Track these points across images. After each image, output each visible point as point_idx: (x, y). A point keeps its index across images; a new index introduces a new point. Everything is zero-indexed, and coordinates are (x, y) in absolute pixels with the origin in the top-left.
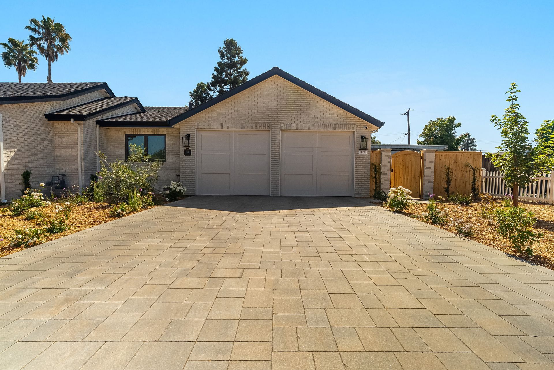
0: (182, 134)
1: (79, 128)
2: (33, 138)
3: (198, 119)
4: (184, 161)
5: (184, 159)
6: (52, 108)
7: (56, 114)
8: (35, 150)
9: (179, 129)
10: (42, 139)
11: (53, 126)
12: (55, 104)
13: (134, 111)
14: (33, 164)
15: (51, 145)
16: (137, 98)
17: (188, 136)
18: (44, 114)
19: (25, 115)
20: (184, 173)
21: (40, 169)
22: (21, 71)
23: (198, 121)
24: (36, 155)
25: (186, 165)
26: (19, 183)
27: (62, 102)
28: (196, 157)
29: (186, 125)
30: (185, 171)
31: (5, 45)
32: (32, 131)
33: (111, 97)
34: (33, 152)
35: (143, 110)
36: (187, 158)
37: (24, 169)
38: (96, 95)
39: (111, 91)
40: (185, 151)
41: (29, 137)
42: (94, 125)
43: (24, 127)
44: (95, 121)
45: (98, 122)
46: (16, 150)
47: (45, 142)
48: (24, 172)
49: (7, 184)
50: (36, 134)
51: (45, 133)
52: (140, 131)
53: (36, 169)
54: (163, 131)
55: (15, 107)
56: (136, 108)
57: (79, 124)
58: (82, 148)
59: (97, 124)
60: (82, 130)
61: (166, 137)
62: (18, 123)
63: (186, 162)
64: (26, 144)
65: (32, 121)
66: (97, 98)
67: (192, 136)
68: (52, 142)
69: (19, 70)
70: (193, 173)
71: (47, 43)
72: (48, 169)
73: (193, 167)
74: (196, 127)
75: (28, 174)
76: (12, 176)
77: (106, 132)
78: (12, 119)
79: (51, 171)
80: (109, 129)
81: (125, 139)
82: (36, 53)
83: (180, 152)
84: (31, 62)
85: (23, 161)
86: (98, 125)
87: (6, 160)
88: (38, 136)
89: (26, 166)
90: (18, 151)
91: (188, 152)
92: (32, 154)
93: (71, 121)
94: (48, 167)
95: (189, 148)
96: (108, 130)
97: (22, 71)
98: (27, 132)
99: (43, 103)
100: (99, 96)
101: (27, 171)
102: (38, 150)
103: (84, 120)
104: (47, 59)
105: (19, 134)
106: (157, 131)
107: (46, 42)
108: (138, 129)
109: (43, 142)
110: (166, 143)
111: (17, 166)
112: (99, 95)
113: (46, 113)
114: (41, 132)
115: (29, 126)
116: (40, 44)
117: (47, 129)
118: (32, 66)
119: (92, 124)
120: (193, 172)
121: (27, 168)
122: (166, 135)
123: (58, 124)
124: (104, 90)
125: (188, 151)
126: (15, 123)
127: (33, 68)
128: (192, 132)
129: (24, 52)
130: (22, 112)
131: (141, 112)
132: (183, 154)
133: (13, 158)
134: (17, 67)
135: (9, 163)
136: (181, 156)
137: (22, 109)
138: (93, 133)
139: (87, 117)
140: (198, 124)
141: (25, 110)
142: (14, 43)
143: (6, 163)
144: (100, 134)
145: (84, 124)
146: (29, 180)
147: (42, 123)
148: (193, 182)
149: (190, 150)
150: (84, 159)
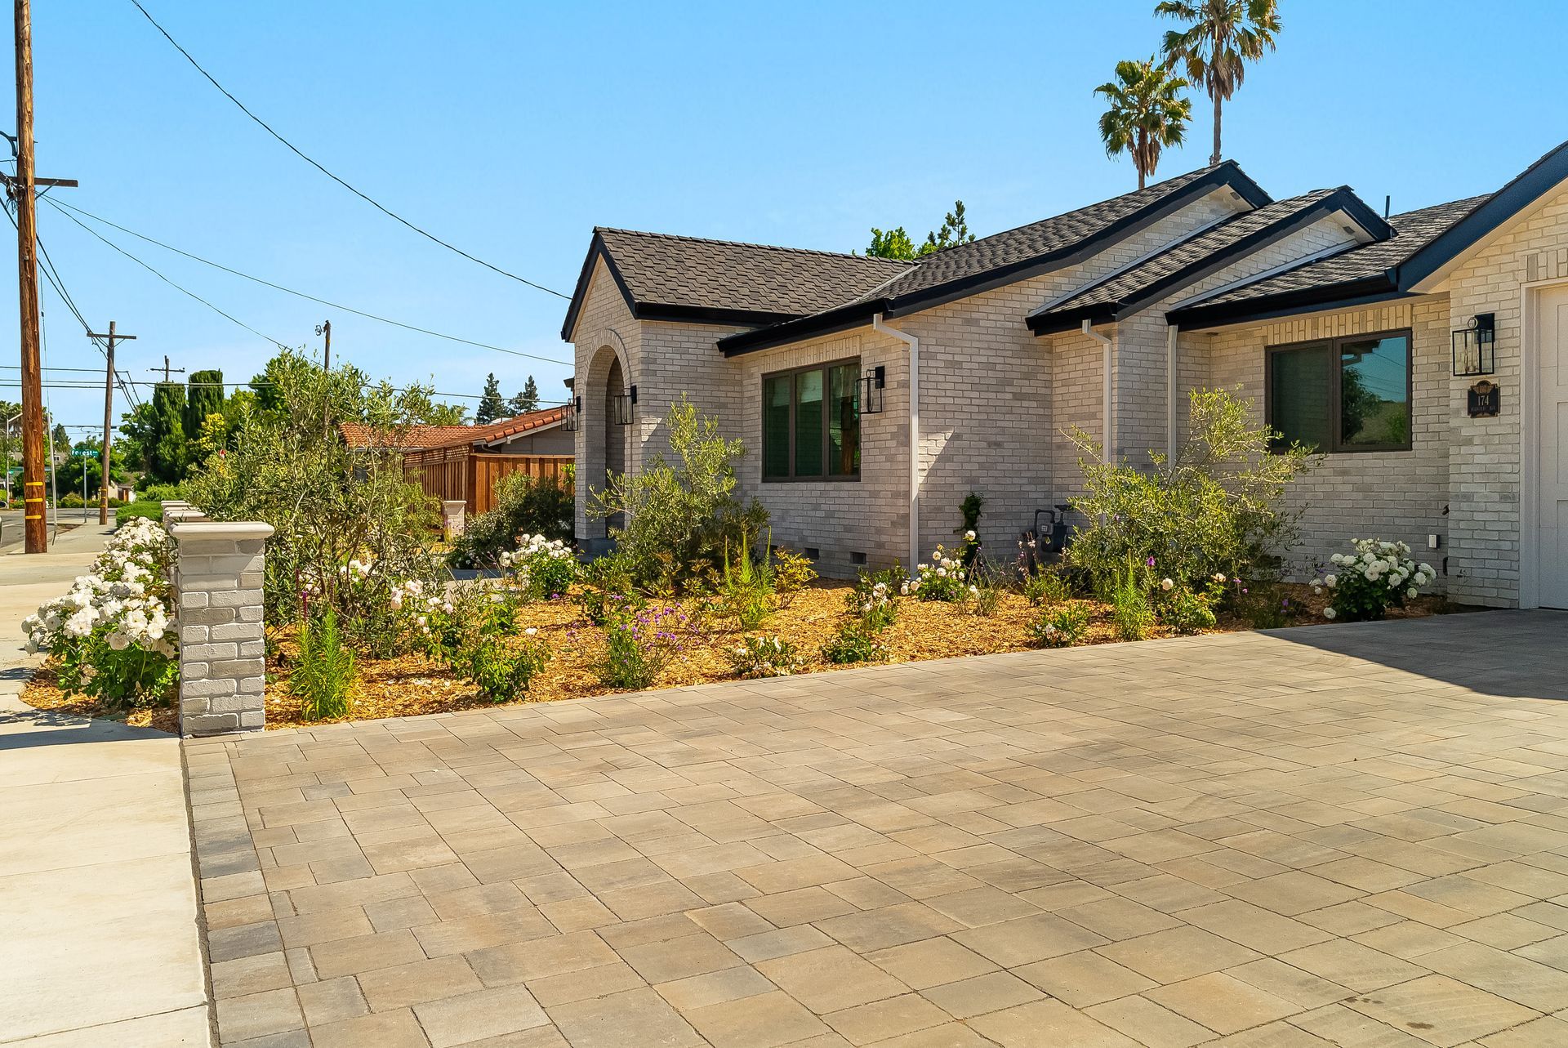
0: (1461, 317)
1: (1106, 346)
2: (993, 395)
3: (1536, 236)
4: (1469, 441)
5: (1465, 432)
6: (1050, 293)
7: (1054, 311)
8: (997, 430)
9: (1445, 296)
10: (1018, 397)
11: (1050, 352)
12: (1057, 280)
13: (1342, 240)
14: (991, 473)
15: (1041, 411)
16: (1346, 186)
17: (1486, 324)
18: (1024, 318)
19: (973, 329)
20: (1468, 497)
21: (1009, 488)
22: (1145, 158)
23: (1534, 244)
24: (998, 445)
25: (1477, 459)
26: (954, 532)
27: (1078, 267)
28: (1523, 423)
29: (1479, 272)
30: (1472, 488)
31: (1109, 88)
32: (991, 374)
33: (1256, 210)
34: (993, 438)
35: (1379, 229)
36: (1483, 431)
37: (965, 490)
38: (1201, 211)
39: (1252, 184)
40: (1472, 395)
41: (984, 395)
42: (1160, 329)
43: (969, 366)
44: (1161, 314)
45: (1172, 318)
46: (949, 435)
47: (1025, 404)
48: (967, 500)
49: (924, 532)
50: (1005, 382)
51: (1027, 376)
52: (1315, 326)
53: (997, 488)
54: (1400, 314)
55: (950, 314)
56: (1348, 230)
57: (1108, 335)
58: (1115, 415)
59: (1169, 324)
60: (1116, 355)
61: (1412, 340)
62: (957, 358)
63: (1475, 449)
64: (975, 416)
65: (994, 345)
66: (1203, 222)
67: (1504, 324)
68: (1046, 402)
69: (1139, 157)
70: (1506, 497)
71: (1213, 37)
72: (1033, 488)
73: (1509, 468)
74: (1523, 276)
75: (973, 504)
76: (939, 509)
77: (1206, 347)
78: (942, 349)
79: (1041, 495)
80: (1216, 334)
81: (1263, 368)
82: (1184, 84)
83: (1451, 402)
84: (1169, 121)
85: (966, 466)
86: (1173, 329)
87: (925, 466)
88: (1008, 389)
89: (971, 481)
90: (955, 437)
91: (1484, 402)
92: (990, 444)
93: (1081, 327)
94: (1033, 481)
95: (1493, 381)
96: (1214, 338)
97: (1149, 160)
98: (977, 380)
99: (1024, 283)
100: (1213, 216)
101: (973, 496)
102: (1006, 432)
103: (1113, 320)
104: (1211, 96)
105: (958, 387)
106: (1379, 318)
107: (1210, 35)
108: (1309, 322)
109: (1018, 403)
110: (1412, 365)
111: (950, 480)
112: (1212, 211)
113: (1032, 315)
114: (1014, 375)
115: (984, 359)
116: (1194, 51)
117: (1032, 362)
118: (1174, 134)
119: (1151, 328)
120: (1508, 497)
121: (974, 487)
122: (1410, 329)
123: (1062, 340)
124: (1227, 189)
125: (1486, 395)
126: (950, 357)
127: (1178, 140)
128: (1504, 305)
129: (1153, 94)
130: (969, 322)
131: (1371, 239)
132: (1464, 413)
133: (943, 458)
134: (1136, 151)
135: (932, 472)
136: (1454, 423)
137: (967, 315)
138: (1155, 357)
139: (1123, 307)
140: (1532, 259)
141: (974, 315)
142: (1129, 73)
143: (925, 474)
144: (1183, 359)
145: (1121, 332)
146: (976, 522)
147: (1017, 347)
148: (1507, 545)
149: (1495, 392)
150: (1120, 452)
